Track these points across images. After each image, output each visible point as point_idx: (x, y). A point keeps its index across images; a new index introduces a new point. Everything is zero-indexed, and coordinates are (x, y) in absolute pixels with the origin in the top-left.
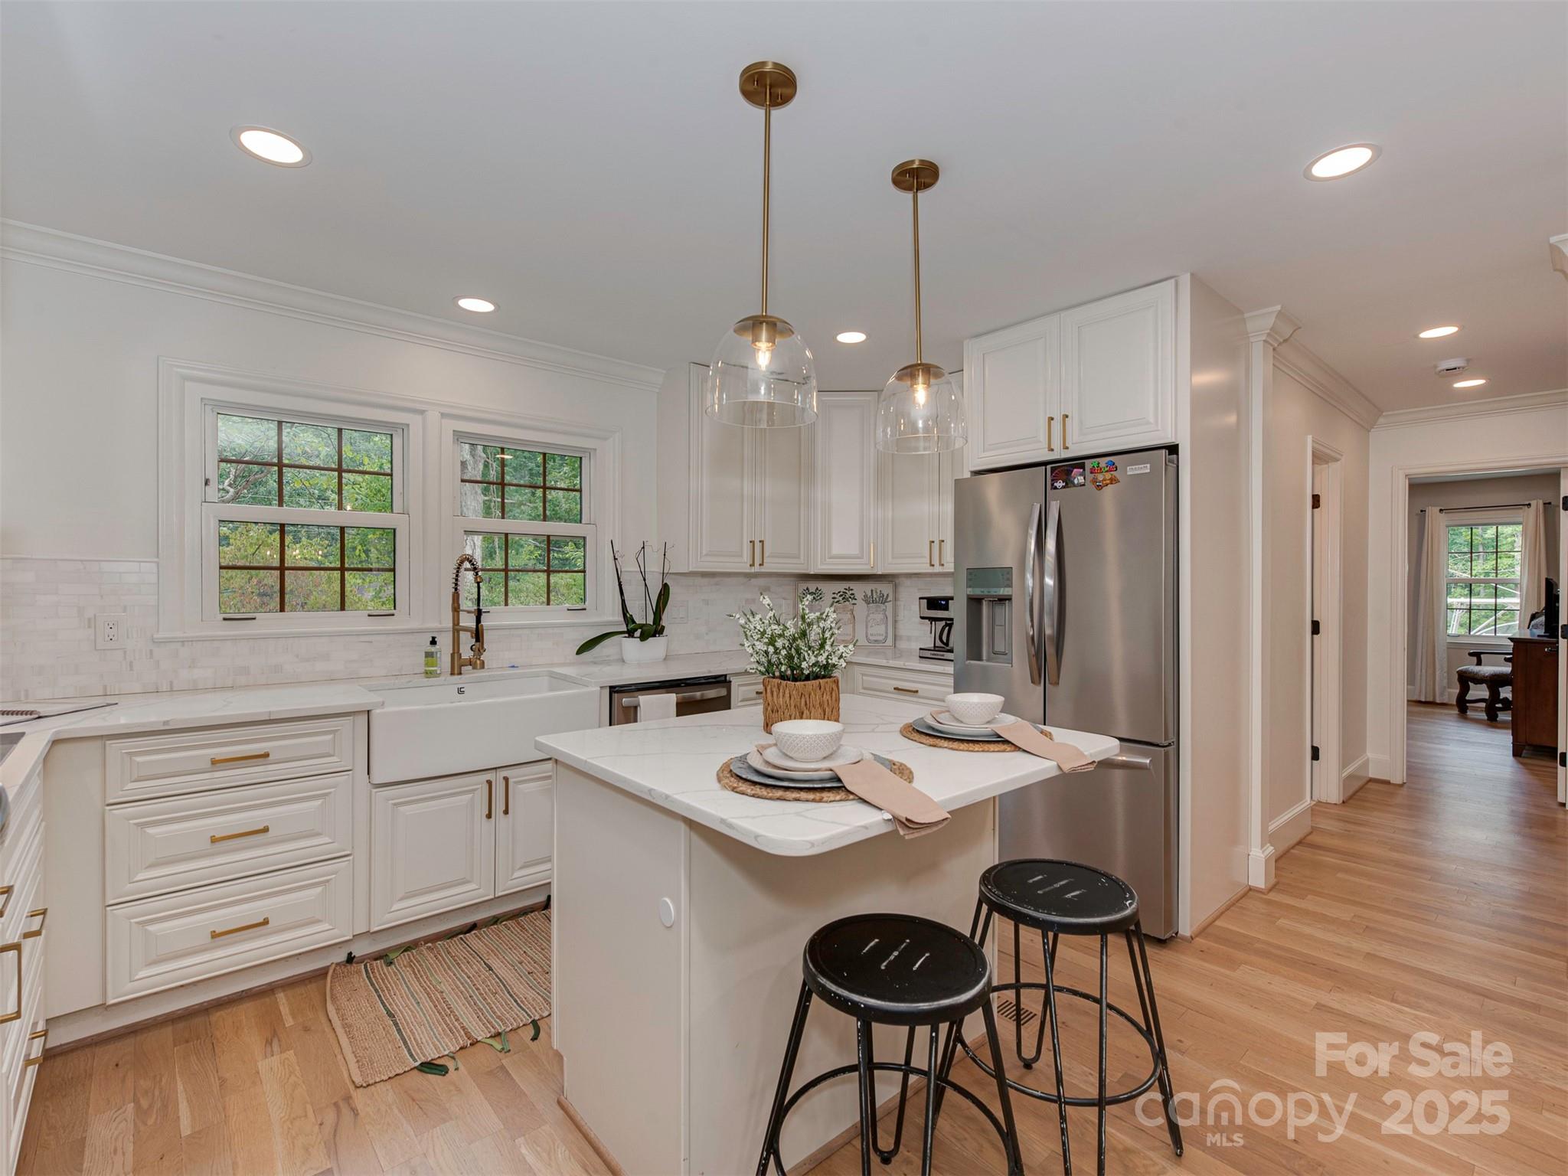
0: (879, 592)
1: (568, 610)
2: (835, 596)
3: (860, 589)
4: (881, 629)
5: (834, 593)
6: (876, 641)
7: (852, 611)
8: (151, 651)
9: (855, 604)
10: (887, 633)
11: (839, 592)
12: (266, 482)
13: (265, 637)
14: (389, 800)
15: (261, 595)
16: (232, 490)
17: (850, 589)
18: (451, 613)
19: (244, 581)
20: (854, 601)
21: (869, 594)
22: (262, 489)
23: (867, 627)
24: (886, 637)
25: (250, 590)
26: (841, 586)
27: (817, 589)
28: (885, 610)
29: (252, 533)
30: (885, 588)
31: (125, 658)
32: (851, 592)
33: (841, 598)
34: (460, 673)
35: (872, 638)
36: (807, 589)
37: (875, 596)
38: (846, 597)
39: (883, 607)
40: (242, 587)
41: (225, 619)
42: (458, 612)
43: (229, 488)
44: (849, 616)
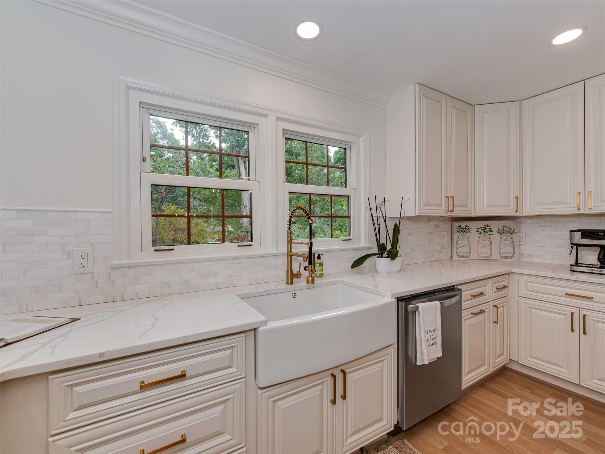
0: (508, 227)
1: (342, 240)
2: (478, 230)
3: (495, 226)
4: (510, 250)
5: (478, 228)
6: (507, 257)
7: (490, 239)
8: (109, 273)
9: (492, 235)
10: (514, 252)
11: (481, 228)
12: (176, 191)
13: (179, 263)
14: (270, 399)
15: (175, 231)
16: (165, 193)
17: (488, 226)
18: (286, 244)
19: (169, 226)
20: (491, 233)
21: (502, 229)
22: (174, 194)
23: (500, 249)
24: (514, 255)
25: (171, 229)
26: (482, 224)
27: (466, 226)
28: (512, 238)
29: (171, 208)
30: (511, 225)
31: (93, 280)
32: (489, 227)
33: (482, 231)
34: (292, 283)
35: (503, 255)
36: (460, 226)
37: (505, 230)
38: (485, 230)
39: (511, 236)
40: (168, 228)
41: (155, 250)
42: (291, 244)
43: (164, 192)
44: (488, 242)
